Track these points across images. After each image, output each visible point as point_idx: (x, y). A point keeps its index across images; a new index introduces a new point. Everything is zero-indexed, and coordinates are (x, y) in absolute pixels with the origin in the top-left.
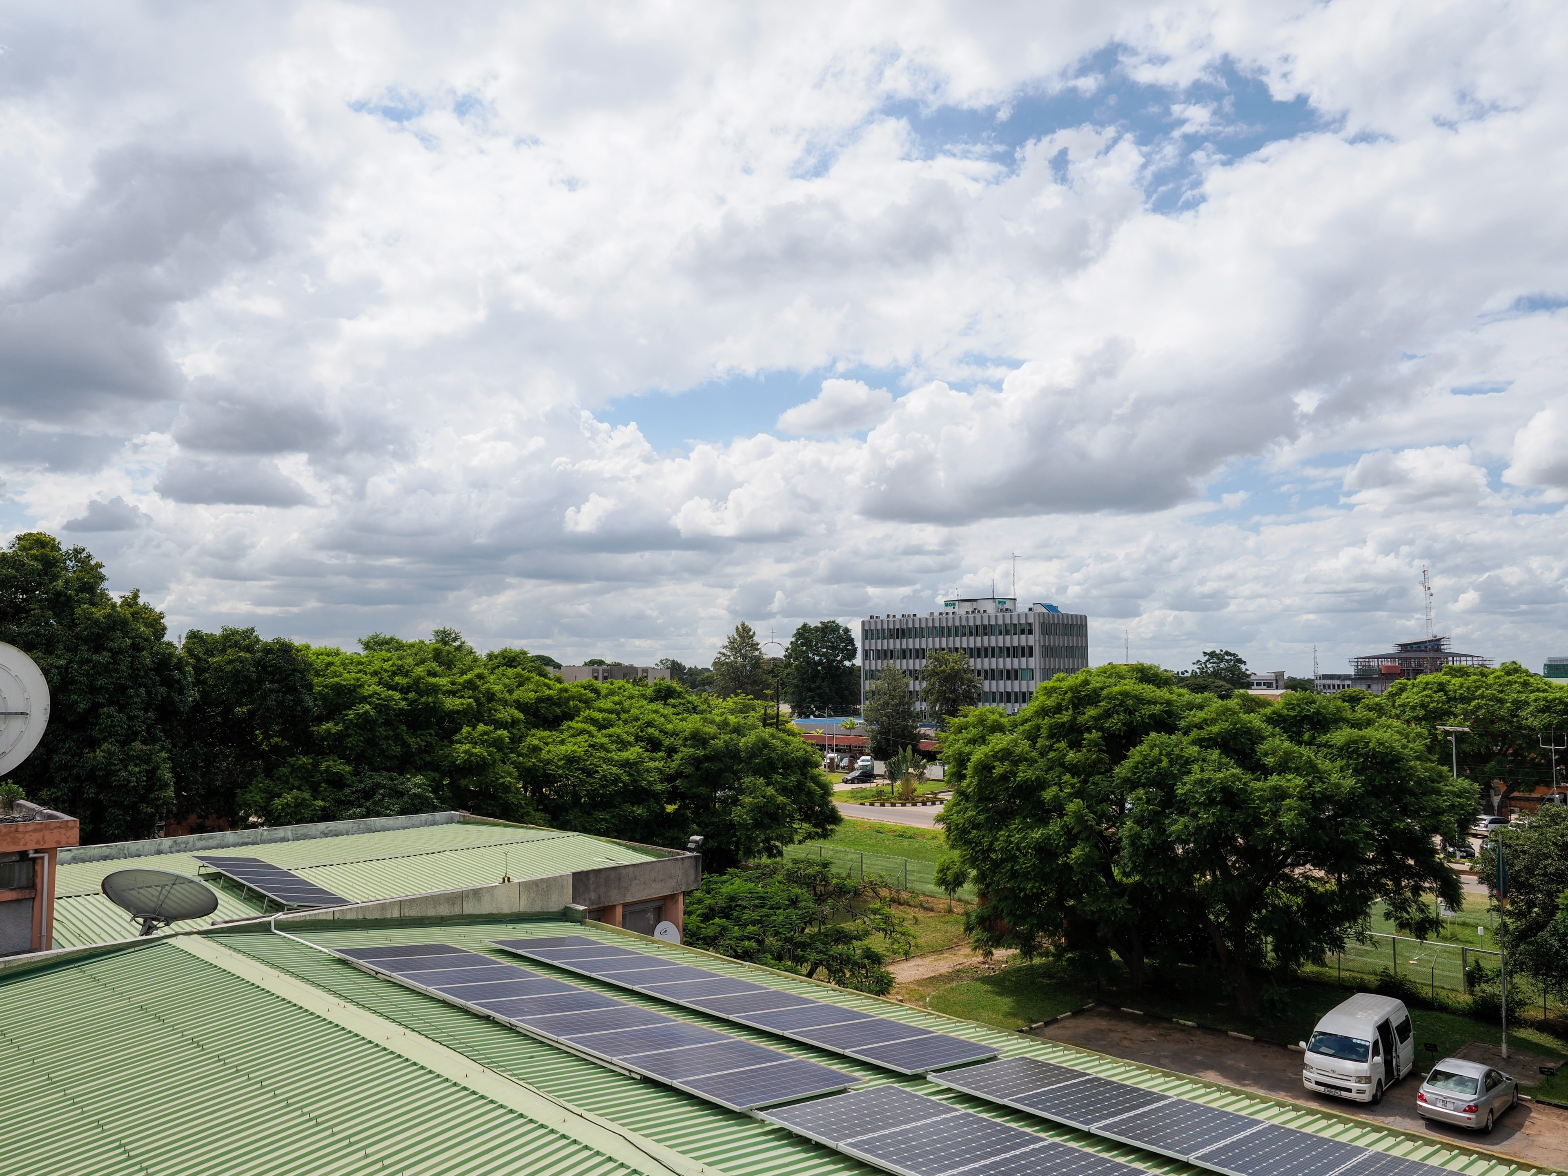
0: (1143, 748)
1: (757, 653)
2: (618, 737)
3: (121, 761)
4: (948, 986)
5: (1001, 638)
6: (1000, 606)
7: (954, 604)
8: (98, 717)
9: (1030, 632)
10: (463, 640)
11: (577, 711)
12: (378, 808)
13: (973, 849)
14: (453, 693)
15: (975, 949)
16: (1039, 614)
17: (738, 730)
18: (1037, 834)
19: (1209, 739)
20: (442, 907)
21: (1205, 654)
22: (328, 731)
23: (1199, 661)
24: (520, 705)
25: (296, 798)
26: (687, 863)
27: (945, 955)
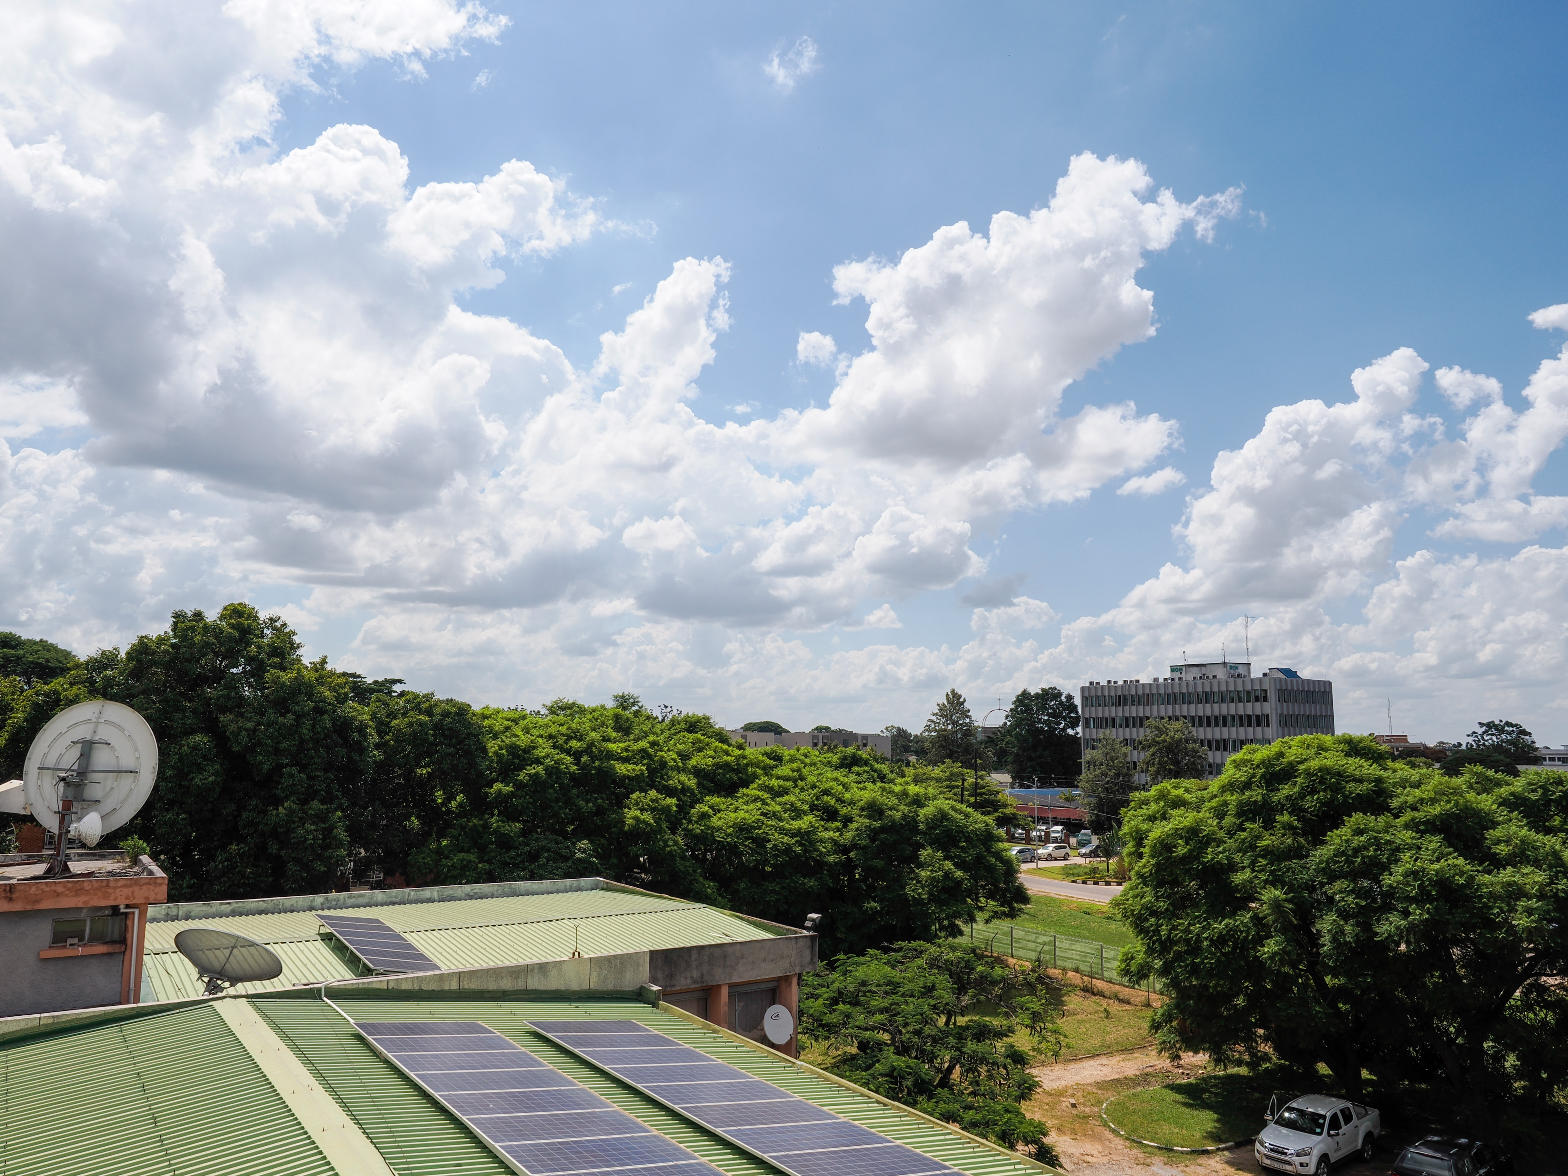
0: (1344, 832)
1: (968, 720)
2: (792, 805)
3: (301, 819)
4: (1132, 1091)
5: (1232, 705)
6: (1232, 672)
7: (1181, 670)
8: (281, 775)
9: (1265, 699)
10: (640, 704)
11: (756, 776)
12: (541, 872)
13: (1150, 939)
14: (626, 760)
15: (1160, 1052)
16: (1275, 679)
17: (918, 802)
18: (1220, 926)
19: (1427, 823)
20: (505, 981)
21: (1481, 724)
22: (499, 792)
23: (1474, 733)
24: (697, 772)
25: (462, 860)
26: (801, 943)
27: (1136, 1055)
